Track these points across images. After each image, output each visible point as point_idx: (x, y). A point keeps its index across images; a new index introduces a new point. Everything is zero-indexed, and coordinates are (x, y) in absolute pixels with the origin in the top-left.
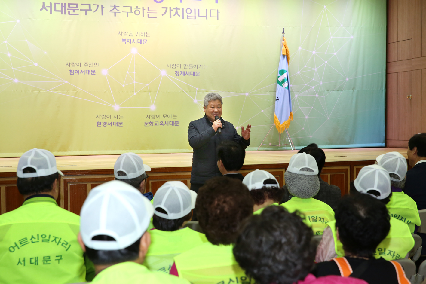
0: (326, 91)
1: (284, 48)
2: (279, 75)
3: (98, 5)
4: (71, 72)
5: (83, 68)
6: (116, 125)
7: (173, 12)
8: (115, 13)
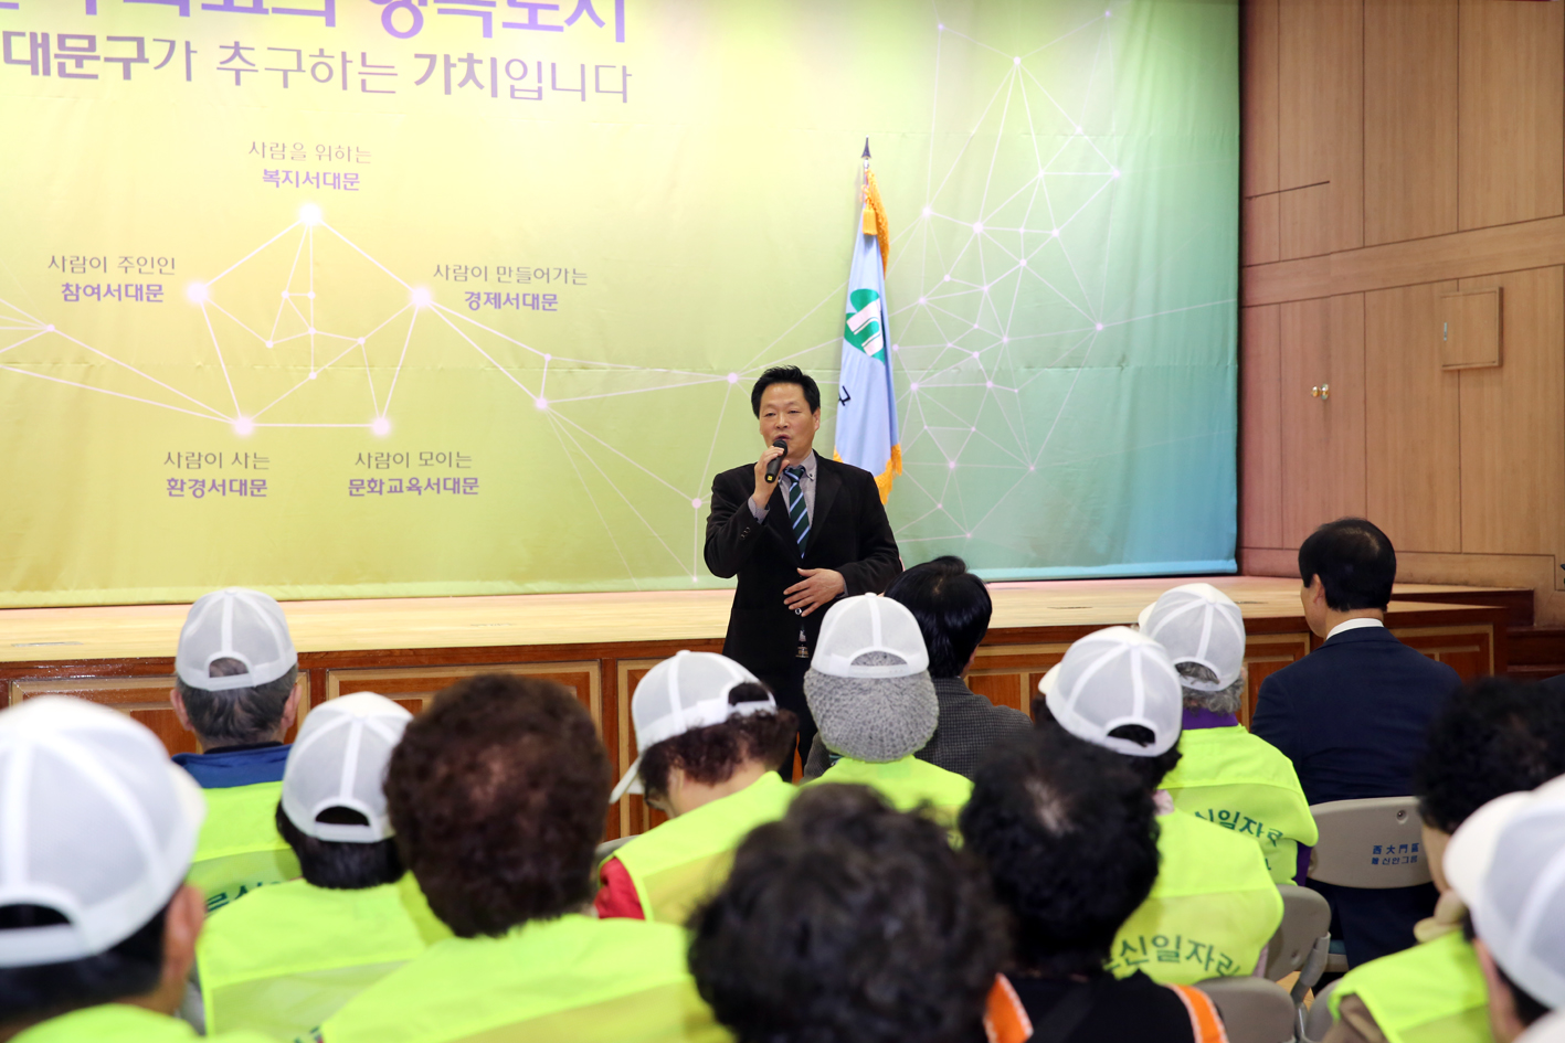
0: (1023, 370)
1: (868, 210)
2: (850, 308)
3: (172, 44)
5: (115, 277)
6: (243, 492)
7: (459, 72)
8: (238, 72)
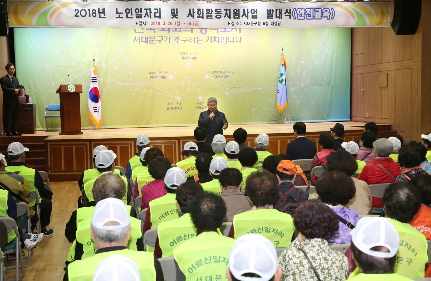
0: (311, 86)
1: (283, 60)
2: (280, 77)
3: (167, 37)
4: (151, 78)
5: (158, 75)
6: (178, 109)
7: (213, 39)
8: (177, 41)
